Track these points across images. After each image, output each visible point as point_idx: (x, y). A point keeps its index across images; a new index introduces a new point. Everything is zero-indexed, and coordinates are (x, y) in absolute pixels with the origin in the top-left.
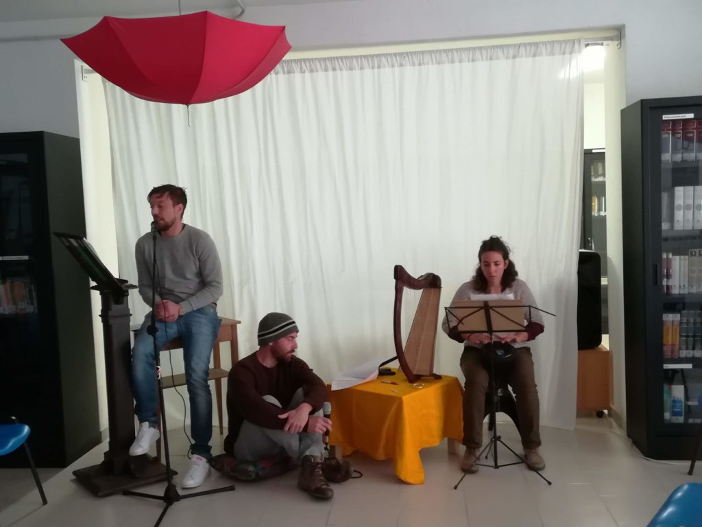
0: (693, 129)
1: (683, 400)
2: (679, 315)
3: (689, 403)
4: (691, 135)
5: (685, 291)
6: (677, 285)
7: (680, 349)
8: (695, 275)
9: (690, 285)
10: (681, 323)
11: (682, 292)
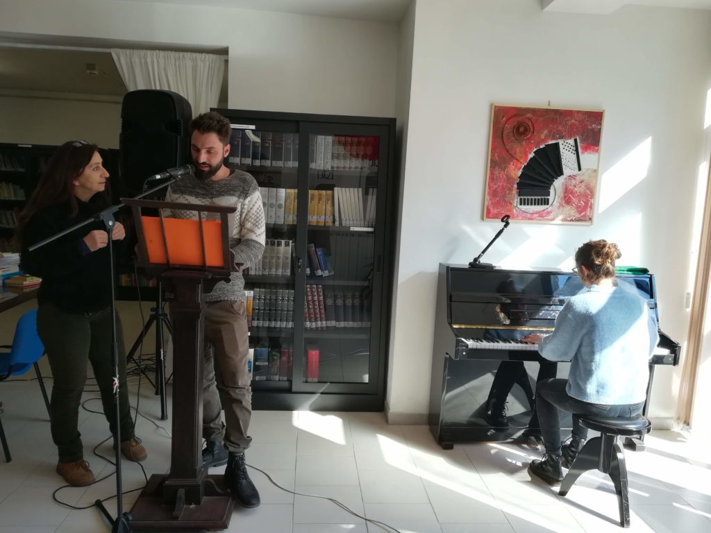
0: (269, 140)
1: (252, 360)
2: (252, 292)
3: (257, 363)
4: (268, 145)
5: (261, 273)
6: (254, 268)
7: (253, 319)
8: (267, 260)
9: (264, 269)
10: (254, 298)
11: (257, 273)
